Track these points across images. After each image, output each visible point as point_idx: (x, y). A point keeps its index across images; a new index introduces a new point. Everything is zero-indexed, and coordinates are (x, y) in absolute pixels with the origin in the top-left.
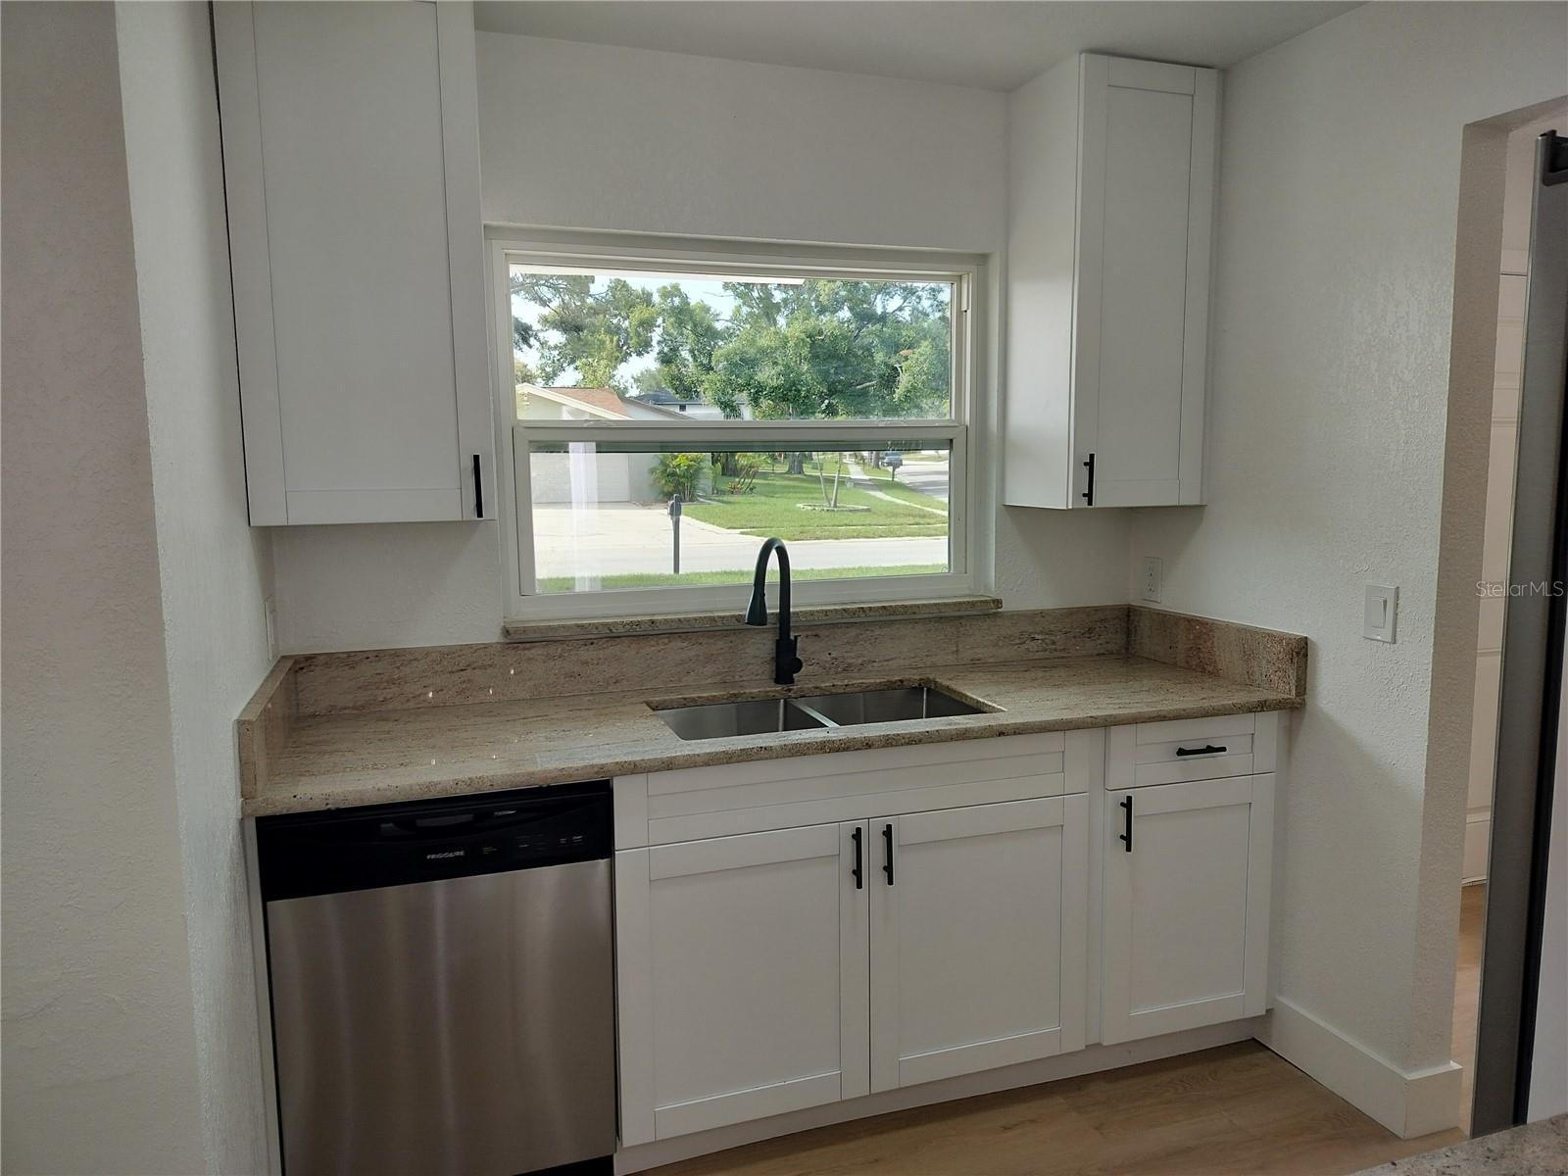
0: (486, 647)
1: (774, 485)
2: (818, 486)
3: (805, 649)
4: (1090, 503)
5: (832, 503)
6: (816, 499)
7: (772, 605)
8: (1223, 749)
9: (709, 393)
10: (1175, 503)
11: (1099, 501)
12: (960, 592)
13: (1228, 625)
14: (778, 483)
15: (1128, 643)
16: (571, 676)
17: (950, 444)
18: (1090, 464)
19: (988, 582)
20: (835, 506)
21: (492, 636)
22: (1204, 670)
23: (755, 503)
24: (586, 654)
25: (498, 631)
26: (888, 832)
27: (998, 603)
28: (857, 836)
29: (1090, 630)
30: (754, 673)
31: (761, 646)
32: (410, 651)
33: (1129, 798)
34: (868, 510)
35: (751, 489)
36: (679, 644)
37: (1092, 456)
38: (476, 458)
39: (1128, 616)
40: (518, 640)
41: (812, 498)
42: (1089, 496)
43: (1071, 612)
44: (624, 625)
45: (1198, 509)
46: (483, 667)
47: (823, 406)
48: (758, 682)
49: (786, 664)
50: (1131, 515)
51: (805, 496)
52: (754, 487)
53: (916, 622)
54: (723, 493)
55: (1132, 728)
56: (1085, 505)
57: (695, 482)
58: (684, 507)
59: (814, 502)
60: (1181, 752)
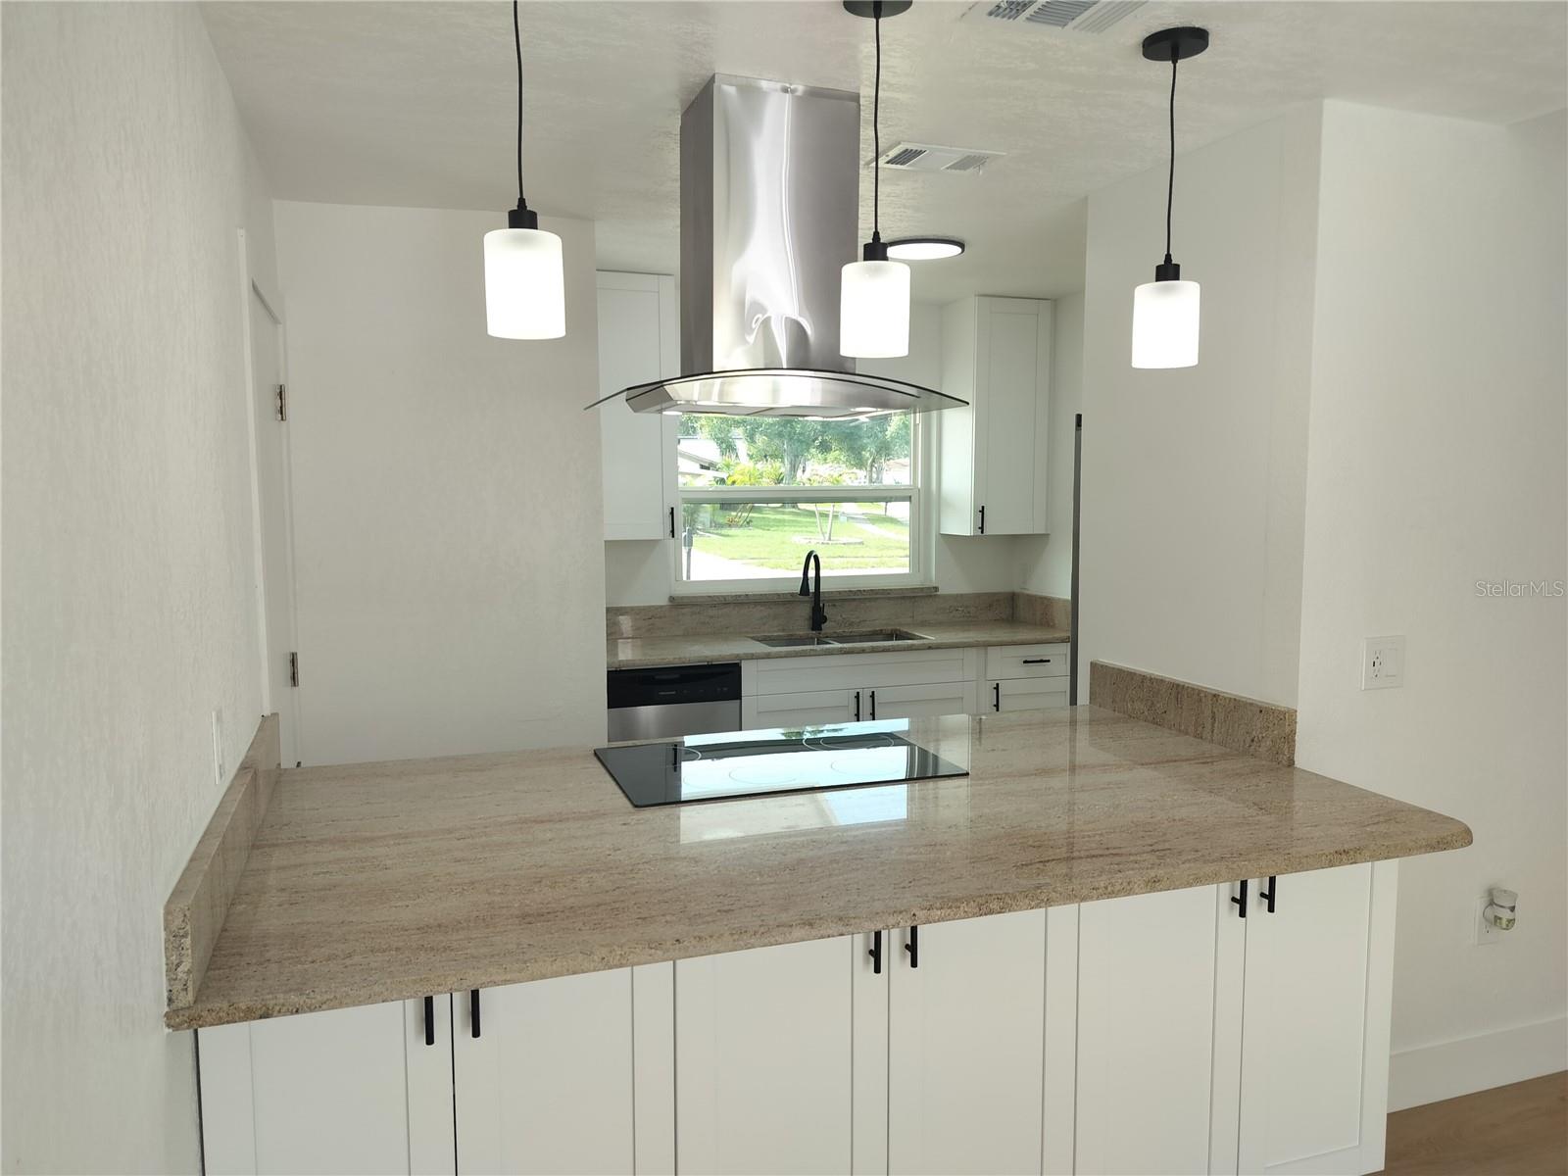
0: (661, 607)
1: (769, 518)
2: (812, 520)
3: (828, 612)
4: (982, 532)
5: (827, 536)
6: (811, 532)
7: (812, 588)
8: (1049, 661)
9: (706, 430)
10: (1031, 533)
11: (987, 531)
12: (916, 583)
13: (1059, 599)
14: (773, 517)
15: (1013, 614)
16: (704, 623)
17: (910, 499)
18: (982, 511)
19: (933, 578)
20: (830, 539)
21: (664, 601)
22: (1049, 626)
23: (753, 536)
24: (712, 612)
25: (667, 599)
26: (873, 695)
27: (936, 589)
28: (857, 697)
29: (990, 606)
30: (801, 625)
31: (805, 610)
32: (625, 608)
33: (998, 685)
34: (862, 543)
35: (748, 523)
36: (759, 608)
37: (983, 507)
38: (672, 509)
39: (1012, 598)
40: (677, 603)
41: (807, 532)
42: (982, 528)
43: (978, 596)
44: (732, 596)
45: (1046, 536)
46: (660, 618)
47: (817, 443)
48: (802, 628)
49: (818, 619)
50: (1014, 539)
51: (800, 529)
52: (751, 521)
53: (889, 599)
54: (722, 526)
55: (999, 647)
56: (980, 533)
57: (695, 516)
58: (695, 538)
59: (810, 536)
60: (1025, 662)
